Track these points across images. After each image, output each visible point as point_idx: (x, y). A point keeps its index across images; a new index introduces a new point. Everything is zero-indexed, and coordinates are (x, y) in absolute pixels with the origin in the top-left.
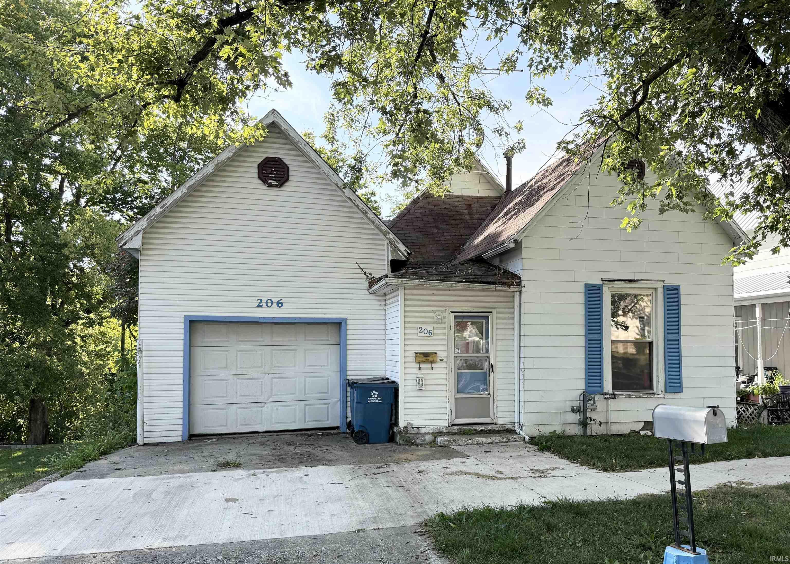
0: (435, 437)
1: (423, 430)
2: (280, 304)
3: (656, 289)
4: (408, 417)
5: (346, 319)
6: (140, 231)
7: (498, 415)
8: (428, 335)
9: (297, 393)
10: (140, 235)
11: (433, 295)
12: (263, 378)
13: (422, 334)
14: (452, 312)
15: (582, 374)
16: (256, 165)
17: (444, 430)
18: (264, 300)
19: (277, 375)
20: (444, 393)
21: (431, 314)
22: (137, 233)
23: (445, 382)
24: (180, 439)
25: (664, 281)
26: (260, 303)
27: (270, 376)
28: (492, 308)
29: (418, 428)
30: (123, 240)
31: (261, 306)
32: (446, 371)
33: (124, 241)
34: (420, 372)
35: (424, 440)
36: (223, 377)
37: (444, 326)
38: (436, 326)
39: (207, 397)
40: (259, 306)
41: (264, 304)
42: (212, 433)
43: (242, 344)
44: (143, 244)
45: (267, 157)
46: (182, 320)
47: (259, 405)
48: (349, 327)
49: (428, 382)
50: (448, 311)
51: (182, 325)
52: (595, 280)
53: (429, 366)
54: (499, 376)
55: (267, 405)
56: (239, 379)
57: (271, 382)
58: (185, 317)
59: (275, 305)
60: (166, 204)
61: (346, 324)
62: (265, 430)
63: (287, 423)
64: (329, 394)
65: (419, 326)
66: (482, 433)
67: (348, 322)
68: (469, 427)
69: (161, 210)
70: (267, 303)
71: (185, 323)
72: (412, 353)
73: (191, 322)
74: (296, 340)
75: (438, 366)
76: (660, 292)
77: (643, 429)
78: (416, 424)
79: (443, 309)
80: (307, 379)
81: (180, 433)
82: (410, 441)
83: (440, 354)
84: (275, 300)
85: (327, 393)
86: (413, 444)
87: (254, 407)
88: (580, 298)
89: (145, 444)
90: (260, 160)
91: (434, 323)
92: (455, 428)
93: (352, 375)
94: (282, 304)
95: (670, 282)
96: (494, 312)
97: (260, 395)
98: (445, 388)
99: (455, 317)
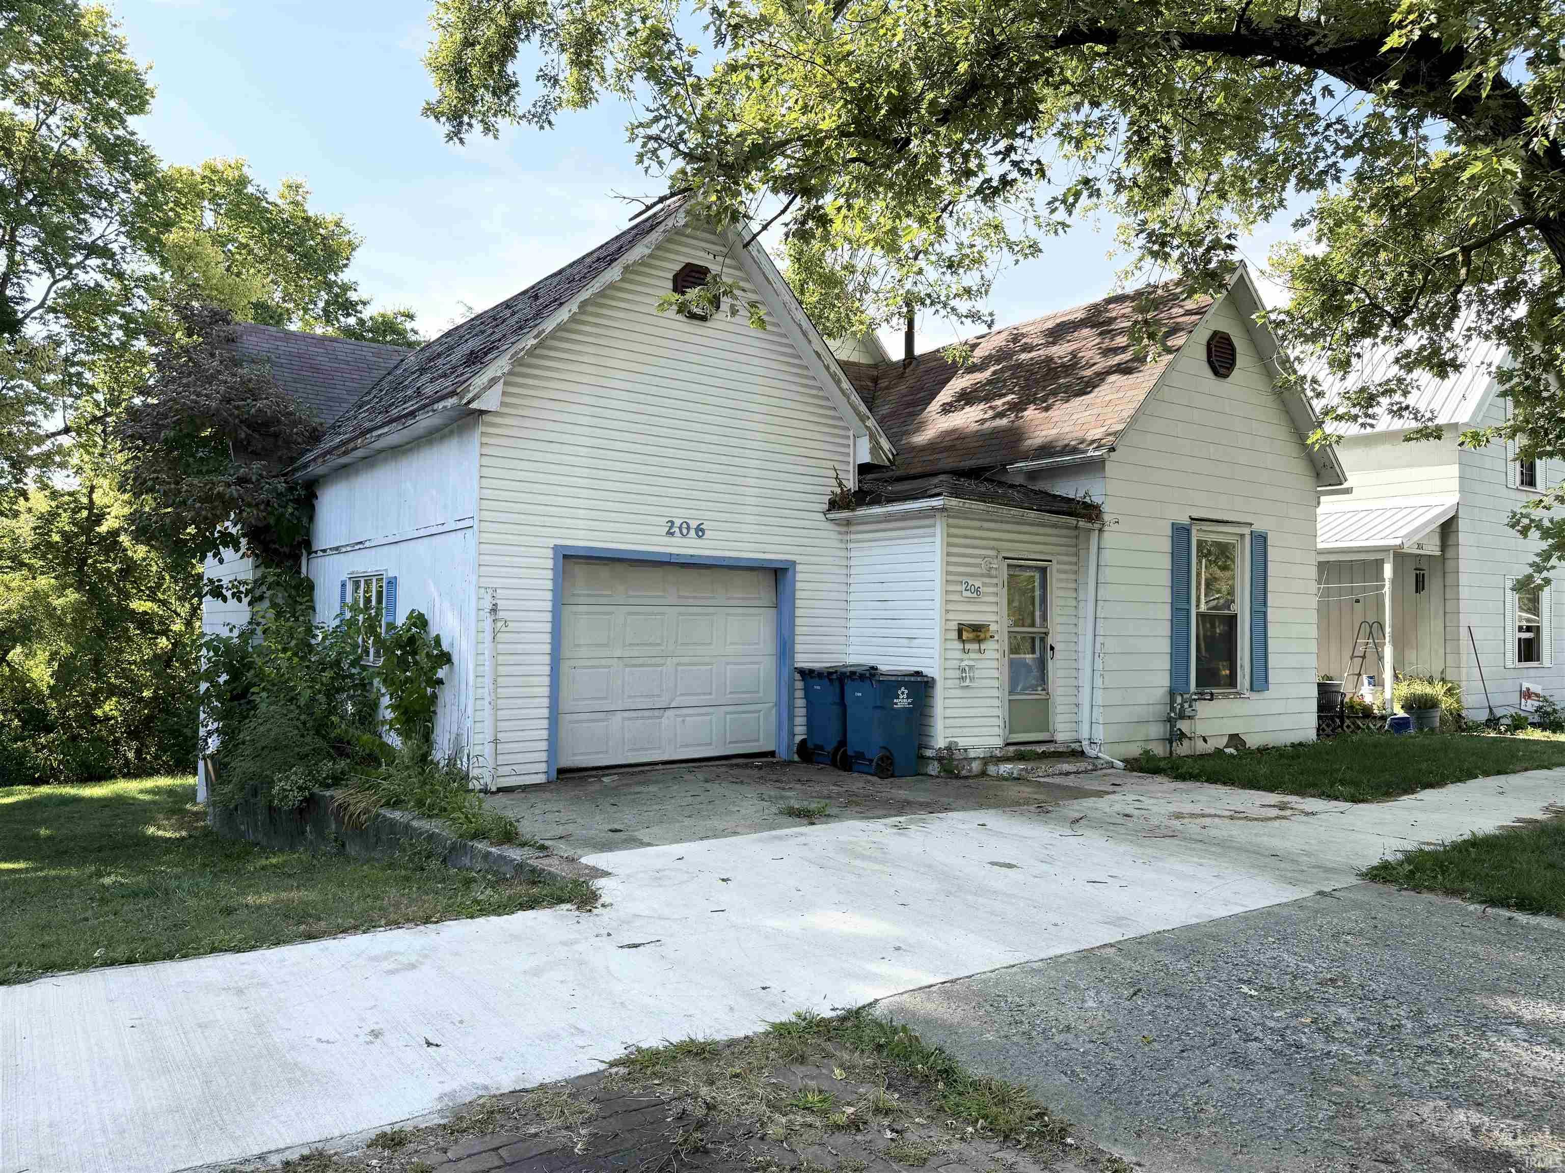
0: (986, 764)
1: (972, 754)
2: (700, 531)
3: (1242, 536)
4: (949, 732)
5: (794, 563)
6: (500, 378)
7: (1059, 727)
8: (975, 595)
9: (714, 692)
10: (499, 387)
11: (980, 528)
12: (663, 665)
13: (968, 594)
14: (1005, 558)
15: (1165, 663)
16: (671, 276)
17: (998, 753)
18: (678, 522)
19: (686, 660)
20: (995, 693)
21: (979, 561)
22: (493, 381)
23: (996, 674)
24: (541, 779)
25: (1251, 524)
26: (671, 528)
27: (675, 660)
28: (1052, 554)
29: (966, 750)
30: (469, 391)
31: (672, 534)
32: (997, 656)
33: (470, 395)
34: (966, 656)
35: (970, 771)
36: (603, 662)
37: (995, 581)
38: (987, 580)
39: (577, 700)
40: (670, 534)
41: (677, 530)
42: (584, 765)
43: (631, 601)
44: (503, 404)
45: (688, 265)
46: (550, 553)
47: (656, 713)
48: (799, 577)
49: (977, 674)
50: (1000, 557)
51: (550, 563)
52: (1184, 520)
53: (976, 646)
54: (1059, 664)
55: (669, 713)
56: (626, 666)
57: (676, 671)
58: (556, 548)
59: (692, 533)
60: (544, 331)
61: (795, 572)
62: (666, 758)
63: (699, 745)
64: (761, 695)
65: (964, 579)
66: (1045, 756)
67: (799, 568)
68: (1029, 748)
69: (535, 342)
70: (680, 528)
71: (554, 559)
72: (954, 626)
73: (565, 557)
74: (713, 598)
75: (989, 645)
76: (1248, 539)
77: (1227, 746)
78: (962, 742)
79: (992, 553)
80: (728, 667)
81: (543, 767)
82: (952, 772)
83: (993, 627)
84: (694, 524)
85: (758, 692)
86: (958, 777)
87: (649, 718)
88: (1166, 545)
89: (500, 790)
90: (678, 267)
91: (982, 575)
92: (1012, 749)
93: (804, 660)
94: (703, 531)
95: (1258, 527)
96: (1054, 562)
97: (658, 696)
98: (996, 683)
99: (1009, 565)
